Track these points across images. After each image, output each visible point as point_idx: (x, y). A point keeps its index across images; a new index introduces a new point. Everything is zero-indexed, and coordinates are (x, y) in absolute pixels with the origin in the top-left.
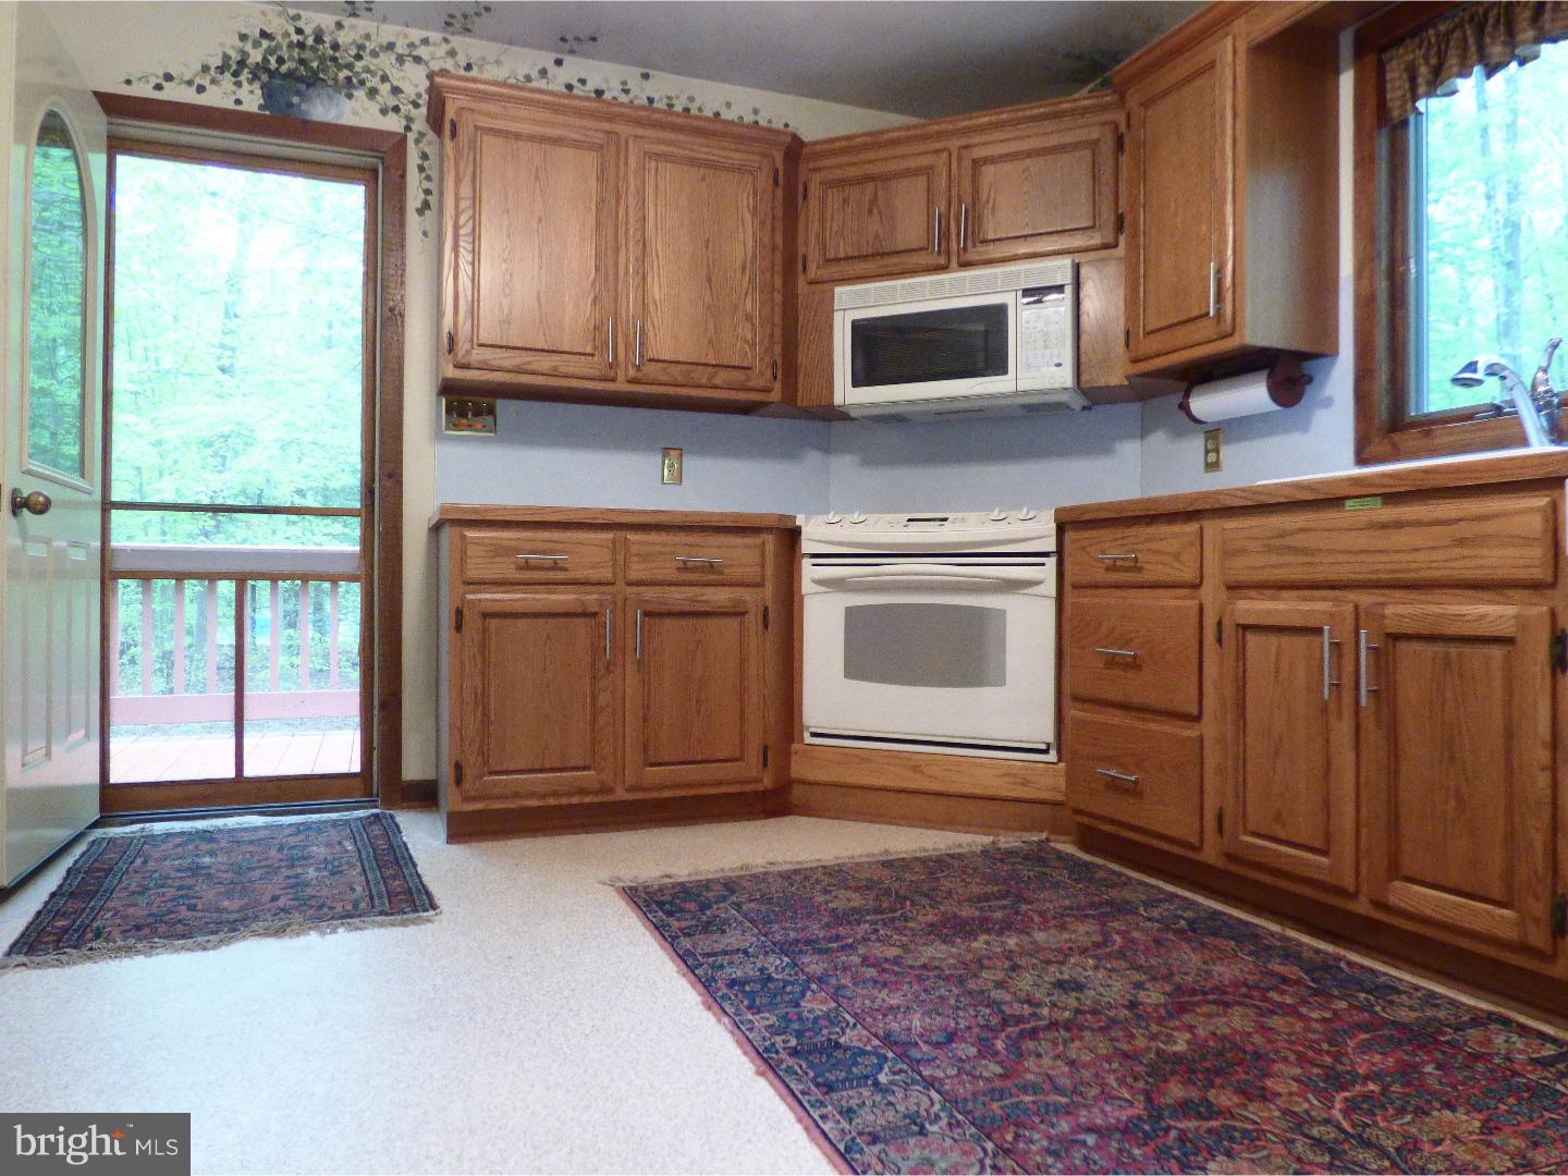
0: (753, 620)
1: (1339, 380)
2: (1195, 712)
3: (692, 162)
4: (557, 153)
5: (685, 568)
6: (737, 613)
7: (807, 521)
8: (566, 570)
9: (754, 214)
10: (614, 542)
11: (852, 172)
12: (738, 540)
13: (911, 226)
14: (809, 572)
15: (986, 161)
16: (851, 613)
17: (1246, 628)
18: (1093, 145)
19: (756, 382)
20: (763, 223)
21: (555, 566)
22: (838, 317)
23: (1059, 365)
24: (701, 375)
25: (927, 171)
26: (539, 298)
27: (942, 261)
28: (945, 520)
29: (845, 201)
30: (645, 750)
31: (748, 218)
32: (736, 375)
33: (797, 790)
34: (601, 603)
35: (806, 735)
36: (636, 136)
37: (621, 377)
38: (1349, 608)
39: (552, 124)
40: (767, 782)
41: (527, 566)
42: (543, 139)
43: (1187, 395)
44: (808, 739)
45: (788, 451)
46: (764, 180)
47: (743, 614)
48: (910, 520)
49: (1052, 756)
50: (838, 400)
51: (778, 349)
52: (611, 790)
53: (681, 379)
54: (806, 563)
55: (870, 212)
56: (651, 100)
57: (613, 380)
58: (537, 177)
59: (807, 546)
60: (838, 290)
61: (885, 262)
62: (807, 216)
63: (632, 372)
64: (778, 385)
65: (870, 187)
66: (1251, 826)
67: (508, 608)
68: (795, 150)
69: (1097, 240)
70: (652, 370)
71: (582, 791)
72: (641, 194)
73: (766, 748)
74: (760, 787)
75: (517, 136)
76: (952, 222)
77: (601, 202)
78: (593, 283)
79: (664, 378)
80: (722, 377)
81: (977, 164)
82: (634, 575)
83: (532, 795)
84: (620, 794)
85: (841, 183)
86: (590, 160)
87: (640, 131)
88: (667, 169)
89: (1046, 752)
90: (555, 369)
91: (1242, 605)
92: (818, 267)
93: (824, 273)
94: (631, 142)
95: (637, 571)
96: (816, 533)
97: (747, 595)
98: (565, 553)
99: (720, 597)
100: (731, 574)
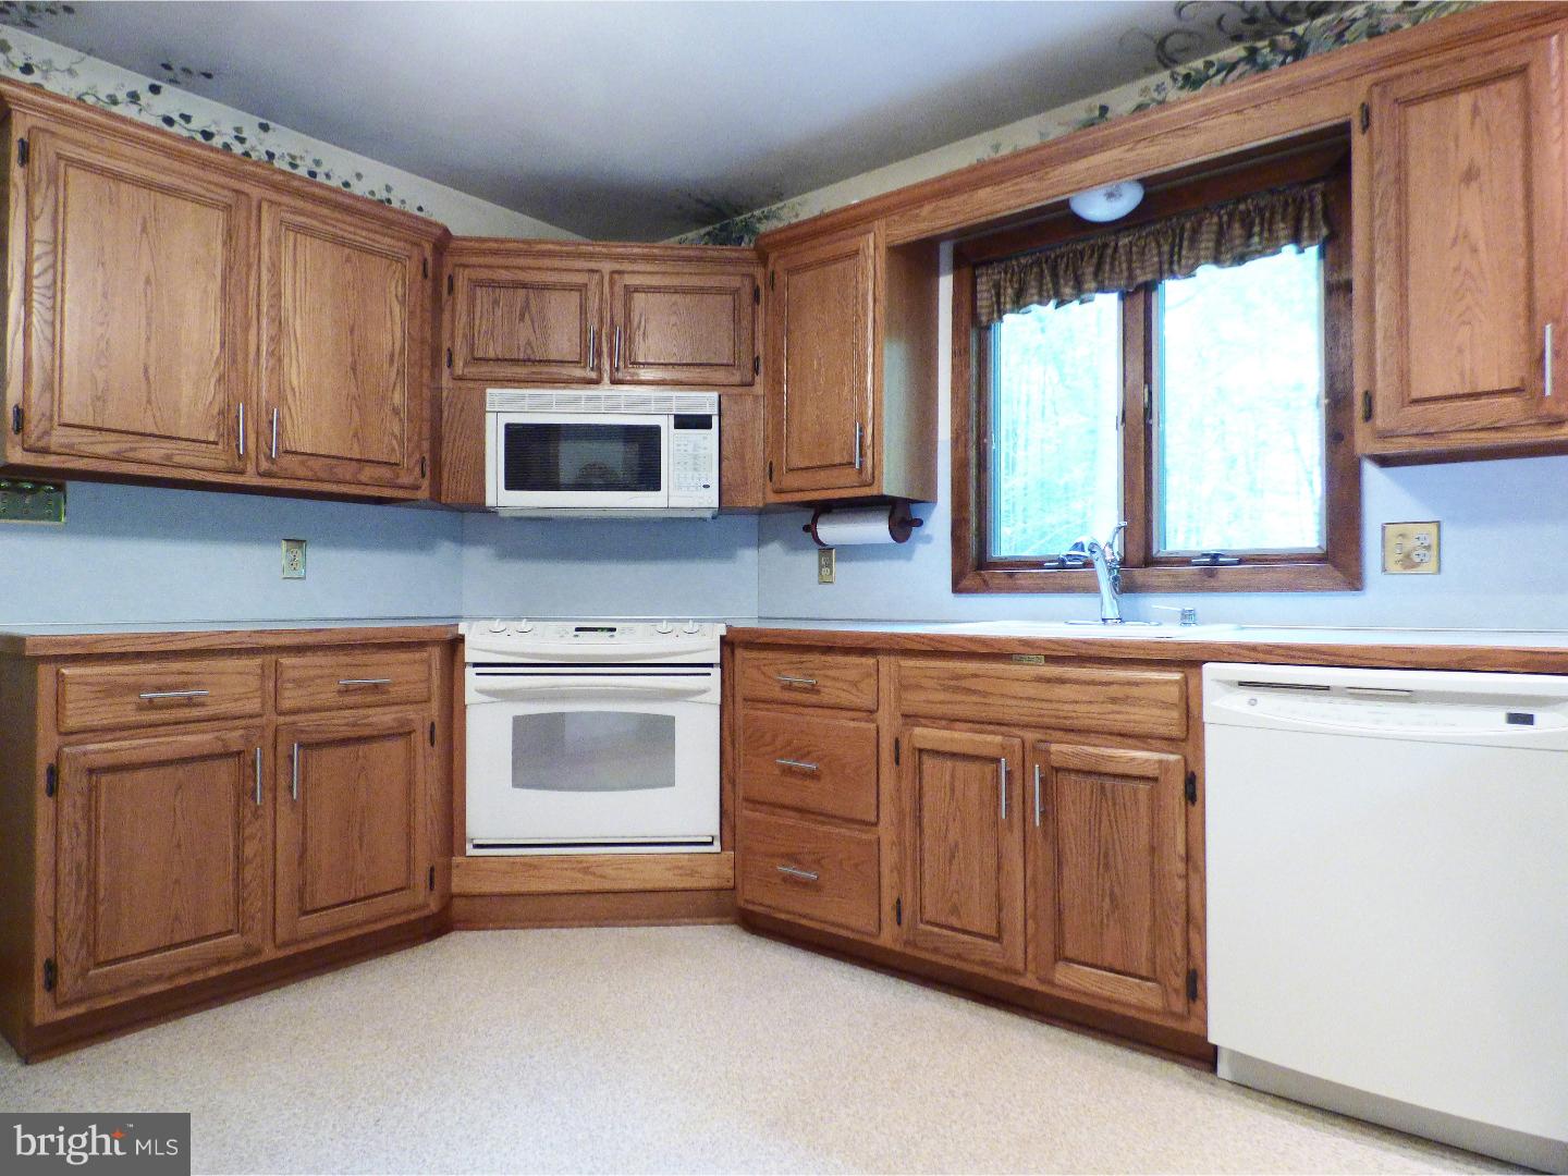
0: (420, 738)
1: (939, 521)
2: (873, 819)
3: (339, 242)
4: (169, 204)
5: (346, 691)
6: (403, 733)
7: (470, 628)
8: (203, 705)
9: (402, 303)
10: (263, 667)
11: (504, 275)
12: (404, 656)
13: (563, 340)
14: (472, 681)
15: (637, 290)
16: (517, 721)
17: (921, 751)
18: (735, 292)
19: (405, 480)
20: (412, 313)
21: (190, 703)
22: (490, 418)
23: (706, 486)
24: (345, 471)
25: (581, 289)
26: (146, 371)
27: (594, 375)
28: (614, 630)
29: (496, 302)
30: (301, 899)
31: (397, 309)
32: (385, 473)
33: (458, 904)
34: (247, 738)
35: (469, 847)
36: (271, 202)
37: (251, 468)
38: (1017, 741)
39: (164, 170)
40: (434, 906)
41: (152, 705)
42: (148, 185)
43: (815, 521)
44: (470, 851)
45: (422, 542)
46: (413, 267)
47: (410, 733)
48: (578, 629)
49: (716, 847)
50: (490, 501)
51: (426, 445)
52: (258, 952)
53: (321, 475)
54: (470, 672)
55: (522, 318)
56: (271, 155)
57: (242, 473)
58: (144, 230)
59: (471, 655)
60: (489, 391)
61: (536, 370)
62: (453, 310)
63: (265, 465)
64: (426, 483)
65: (521, 293)
66: (927, 917)
67: (125, 758)
68: (443, 241)
69: (736, 378)
70: (289, 462)
71: (222, 961)
72: (275, 269)
73: (432, 870)
74: (426, 912)
75: (118, 177)
76: (604, 345)
77: (228, 269)
78: (217, 363)
79: (301, 472)
80: (368, 473)
81: (630, 291)
82: (286, 704)
83: (158, 979)
84: (270, 953)
85: (493, 284)
86: (216, 219)
87: (275, 196)
88: (309, 246)
89: (711, 843)
90: (169, 457)
91: (918, 730)
92: (466, 364)
93: (473, 371)
94: (265, 206)
95: (292, 697)
96: (480, 642)
97: (411, 713)
98: (198, 685)
99: (385, 718)
100: (396, 692)
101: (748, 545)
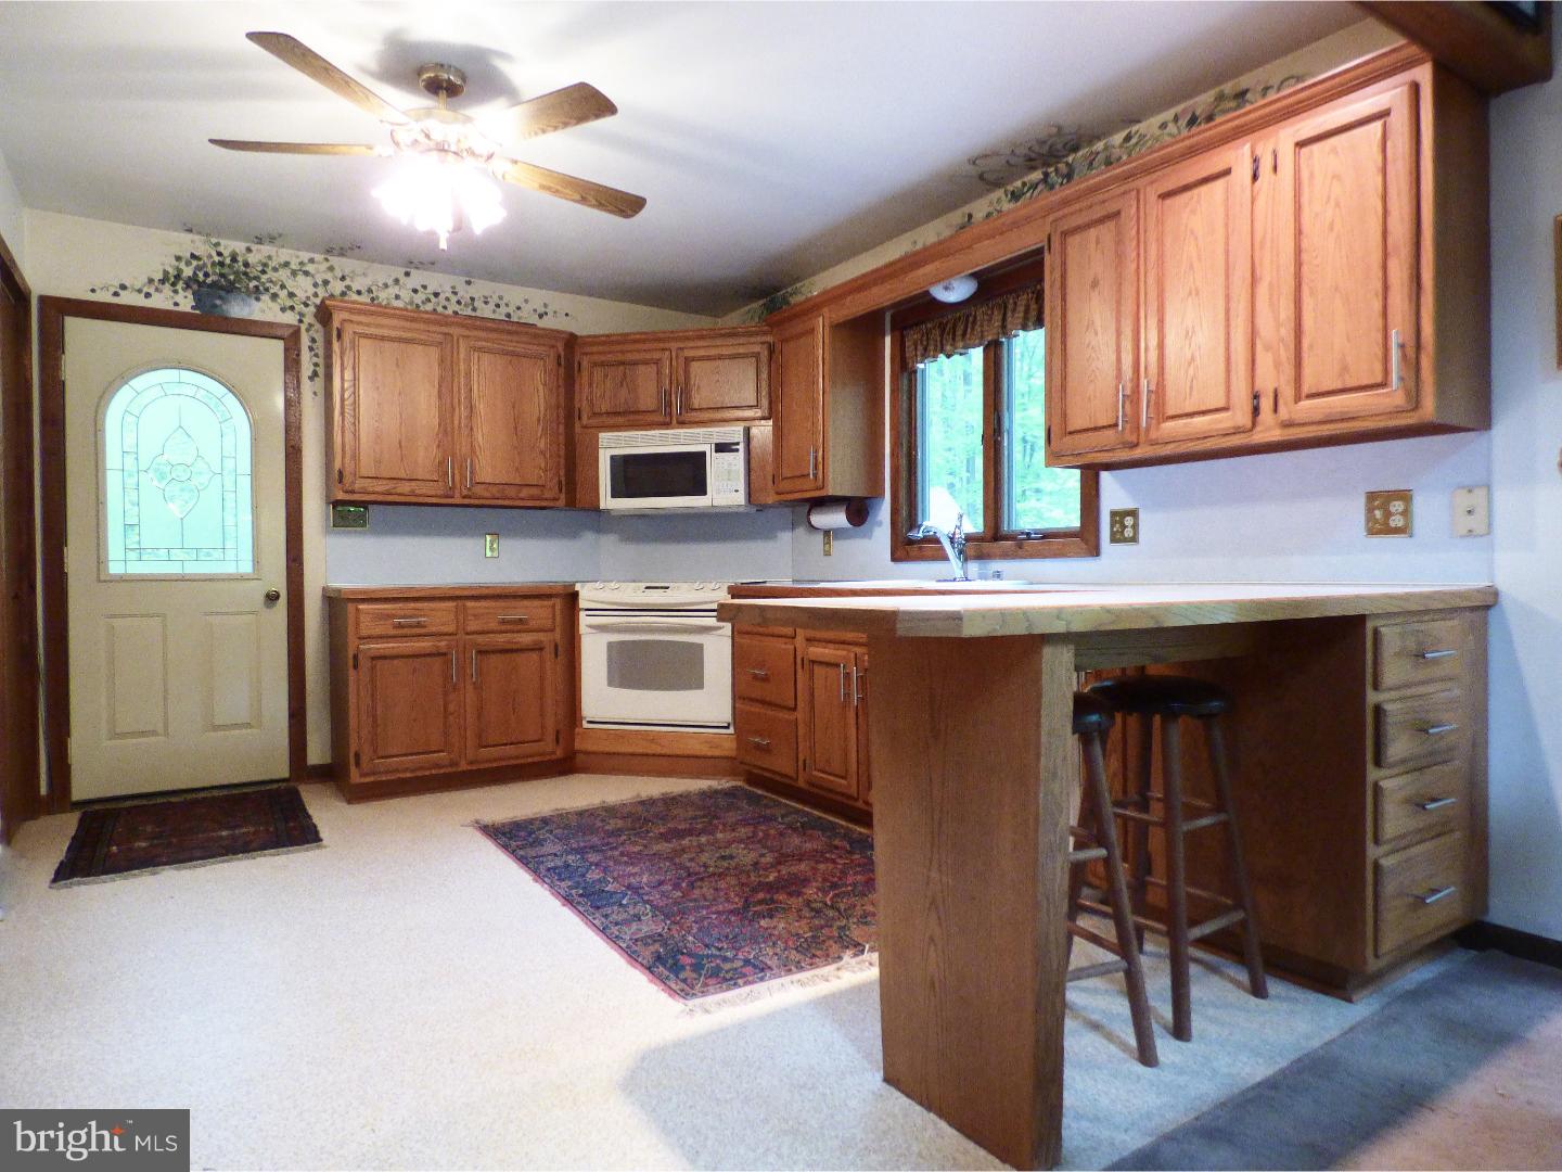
0: (549, 650)
1: (884, 512)
2: (791, 703)
3: (507, 353)
4: (411, 348)
5: (504, 622)
6: (538, 648)
7: (582, 587)
8: (425, 627)
9: (545, 385)
10: (456, 607)
11: (610, 357)
12: (537, 603)
13: (647, 397)
14: (584, 620)
15: (694, 359)
16: (610, 645)
17: (813, 662)
18: (757, 356)
19: (548, 495)
20: (551, 390)
21: (419, 625)
22: (601, 452)
23: (737, 491)
24: (511, 492)
25: (657, 362)
26: (400, 443)
27: (668, 419)
28: (667, 588)
29: (606, 376)
30: (480, 737)
31: (541, 387)
32: (535, 491)
33: (580, 758)
34: (449, 647)
35: (584, 722)
36: (464, 336)
37: (457, 495)
38: (852, 655)
39: (410, 330)
40: (559, 753)
41: (400, 626)
42: (400, 340)
43: (809, 514)
44: (585, 725)
45: (573, 534)
46: (551, 363)
47: (541, 649)
48: (647, 588)
49: (731, 730)
50: (602, 506)
51: (562, 473)
52: (457, 764)
53: (498, 495)
54: (582, 614)
55: (622, 385)
56: (472, 299)
57: (453, 497)
58: (397, 365)
59: (582, 604)
60: (602, 435)
61: (630, 418)
62: (581, 385)
63: (465, 492)
64: (563, 496)
65: (622, 368)
66: (818, 767)
67: (387, 653)
68: (572, 341)
69: (759, 413)
70: (479, 490)
71: (437, 766)
72: (468, 374)
73: (558, 732)
74: (554, 757)
75: (383, 338)
76: (673, 396)
77: (442, 380)
78: (437, 434)
79: (486, 494)
80: (525, 492)
81: (688, 360)
82: (469, 629)
83: (406, 770)
84: (464, 766)
85: (603, 364)
86: (434, 353)
87: (467, 333)
88: (486, 358)
89: (727, 727)
90: (413, 491)
91: (811, 649)
92: (589, 418)
93: (594, 422)
94: (461, 340)
95: (473, 626)
96: (588, 595)
97: (541, 636)
98: (424, 616)
99: (526, 639)
100: (533, 624)
101: (783, 529)
